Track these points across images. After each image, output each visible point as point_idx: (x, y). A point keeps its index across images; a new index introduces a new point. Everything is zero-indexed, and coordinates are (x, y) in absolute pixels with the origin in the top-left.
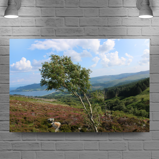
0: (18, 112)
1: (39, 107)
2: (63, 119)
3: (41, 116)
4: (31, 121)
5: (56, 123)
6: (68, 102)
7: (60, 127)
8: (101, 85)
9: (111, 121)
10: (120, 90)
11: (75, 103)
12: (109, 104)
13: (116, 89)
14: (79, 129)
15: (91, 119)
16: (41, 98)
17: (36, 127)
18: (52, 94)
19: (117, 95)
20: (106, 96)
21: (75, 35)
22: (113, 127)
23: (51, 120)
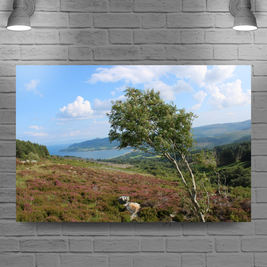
0: (72, 183)
1: (104, 177)
2: (144, 198)
3: (108, 192)
4: (92, 200)
5: (132, 204)
6: (152, 169)
7: (138, 211)
8: (209, 141)
9: (229, 205)
10: (245, 150)
11: (165, 172)
12: (225, 174)
13: (238, 149)
14: (172, 216)
15: (194, 200)
16: (107, 162)
17: (99, 210)
18: (126, 155)
19: (238, 158)
20: (219, 159)
21: (125, 59)
22: (233, 216)
23: (123, 200)
